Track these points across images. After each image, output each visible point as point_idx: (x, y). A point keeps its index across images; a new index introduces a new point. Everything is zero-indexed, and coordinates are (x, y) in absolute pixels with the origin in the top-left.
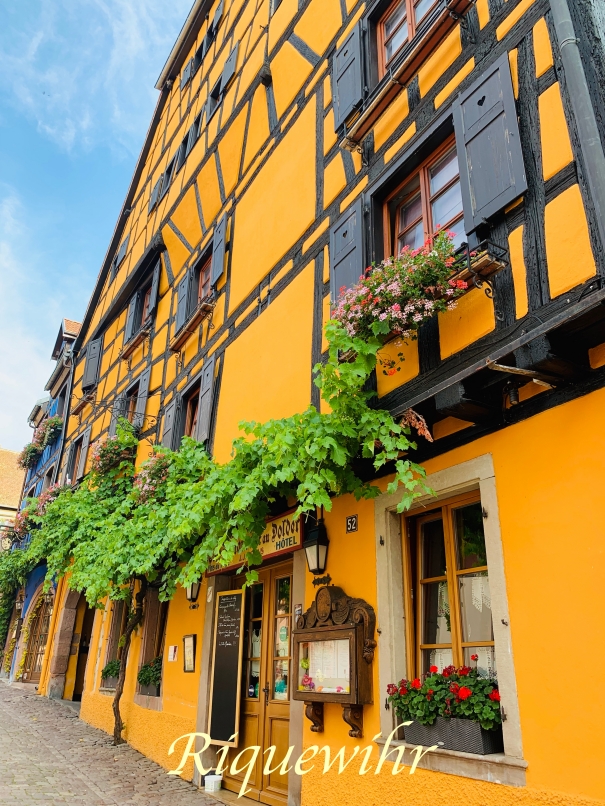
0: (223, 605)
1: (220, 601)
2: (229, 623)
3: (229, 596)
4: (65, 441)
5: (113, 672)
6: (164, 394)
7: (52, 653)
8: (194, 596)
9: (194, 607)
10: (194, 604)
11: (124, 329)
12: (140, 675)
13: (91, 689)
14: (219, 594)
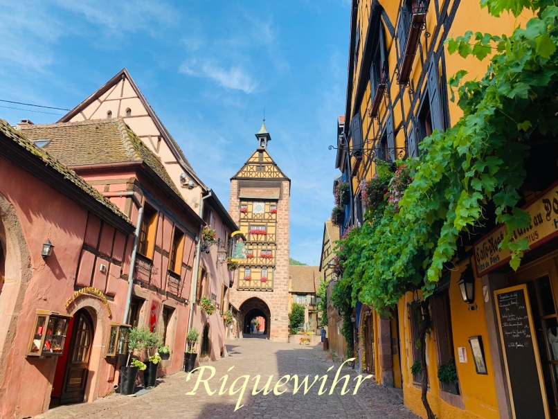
0: (504, 303)
1: (499, 299)
2: (515, 322)
3: (508, 294)
4: (353, 198)
5: (419, 369)
6: (406, 128)
7: (379, 353)
8: (470, 297)
9: (473, 308)
10: (472, 305)
11: (370, 97)
12: (440, 373)
13: (408, 382)
14: (496, 292)
